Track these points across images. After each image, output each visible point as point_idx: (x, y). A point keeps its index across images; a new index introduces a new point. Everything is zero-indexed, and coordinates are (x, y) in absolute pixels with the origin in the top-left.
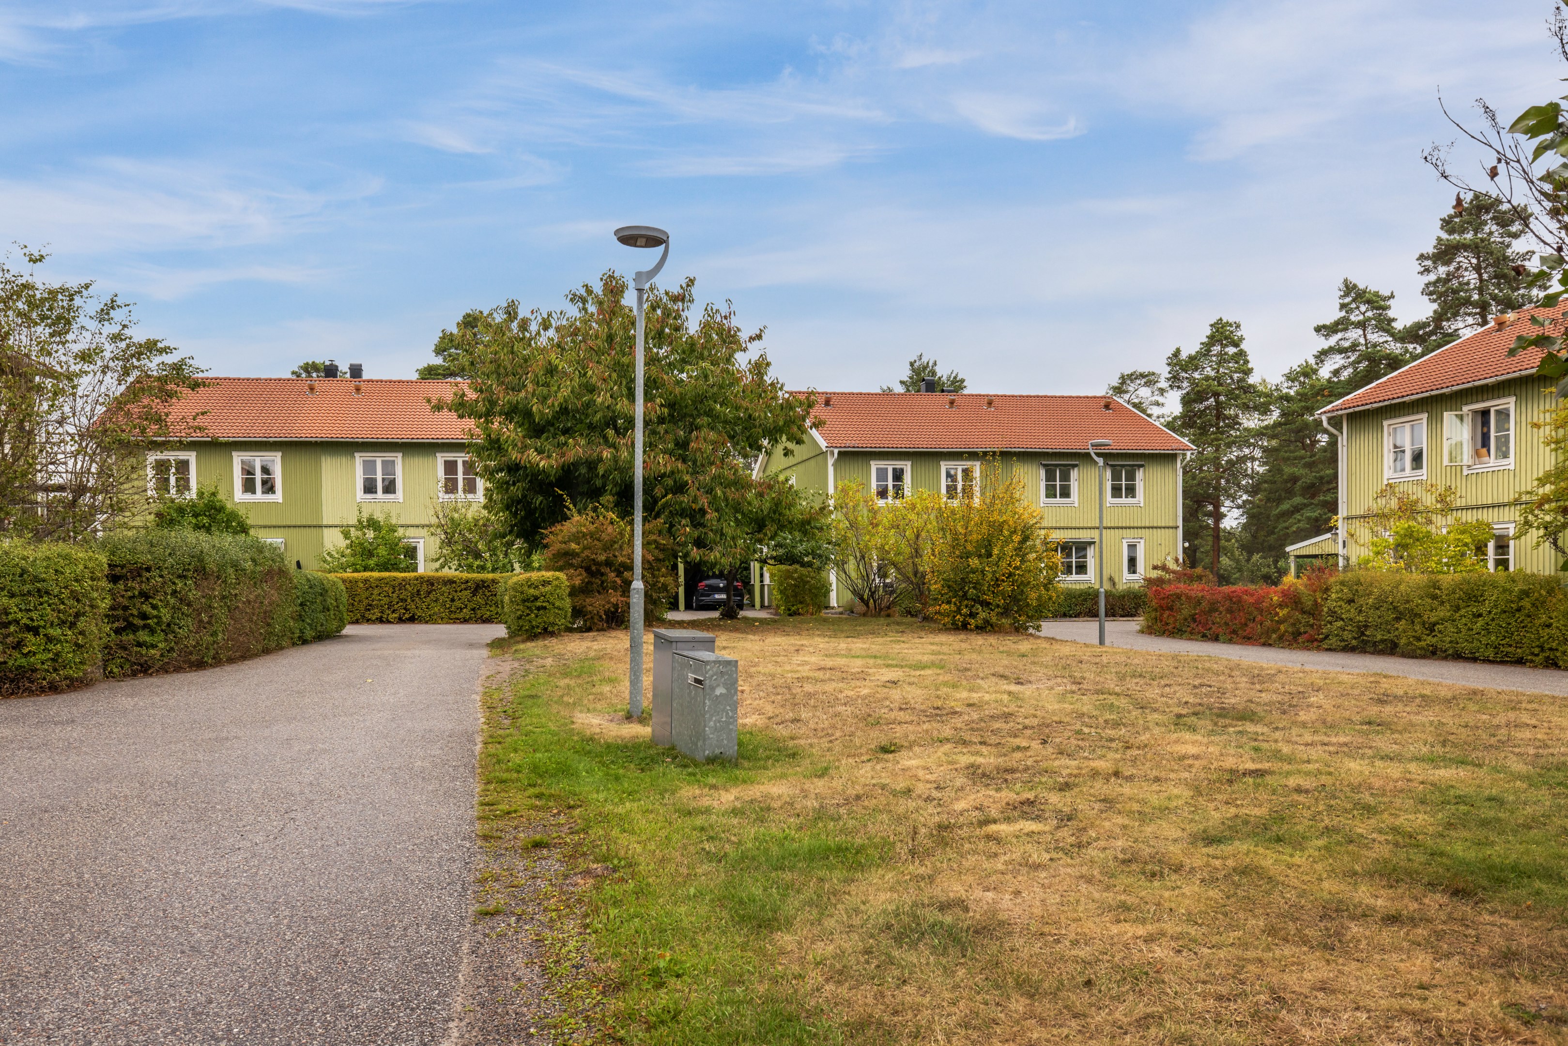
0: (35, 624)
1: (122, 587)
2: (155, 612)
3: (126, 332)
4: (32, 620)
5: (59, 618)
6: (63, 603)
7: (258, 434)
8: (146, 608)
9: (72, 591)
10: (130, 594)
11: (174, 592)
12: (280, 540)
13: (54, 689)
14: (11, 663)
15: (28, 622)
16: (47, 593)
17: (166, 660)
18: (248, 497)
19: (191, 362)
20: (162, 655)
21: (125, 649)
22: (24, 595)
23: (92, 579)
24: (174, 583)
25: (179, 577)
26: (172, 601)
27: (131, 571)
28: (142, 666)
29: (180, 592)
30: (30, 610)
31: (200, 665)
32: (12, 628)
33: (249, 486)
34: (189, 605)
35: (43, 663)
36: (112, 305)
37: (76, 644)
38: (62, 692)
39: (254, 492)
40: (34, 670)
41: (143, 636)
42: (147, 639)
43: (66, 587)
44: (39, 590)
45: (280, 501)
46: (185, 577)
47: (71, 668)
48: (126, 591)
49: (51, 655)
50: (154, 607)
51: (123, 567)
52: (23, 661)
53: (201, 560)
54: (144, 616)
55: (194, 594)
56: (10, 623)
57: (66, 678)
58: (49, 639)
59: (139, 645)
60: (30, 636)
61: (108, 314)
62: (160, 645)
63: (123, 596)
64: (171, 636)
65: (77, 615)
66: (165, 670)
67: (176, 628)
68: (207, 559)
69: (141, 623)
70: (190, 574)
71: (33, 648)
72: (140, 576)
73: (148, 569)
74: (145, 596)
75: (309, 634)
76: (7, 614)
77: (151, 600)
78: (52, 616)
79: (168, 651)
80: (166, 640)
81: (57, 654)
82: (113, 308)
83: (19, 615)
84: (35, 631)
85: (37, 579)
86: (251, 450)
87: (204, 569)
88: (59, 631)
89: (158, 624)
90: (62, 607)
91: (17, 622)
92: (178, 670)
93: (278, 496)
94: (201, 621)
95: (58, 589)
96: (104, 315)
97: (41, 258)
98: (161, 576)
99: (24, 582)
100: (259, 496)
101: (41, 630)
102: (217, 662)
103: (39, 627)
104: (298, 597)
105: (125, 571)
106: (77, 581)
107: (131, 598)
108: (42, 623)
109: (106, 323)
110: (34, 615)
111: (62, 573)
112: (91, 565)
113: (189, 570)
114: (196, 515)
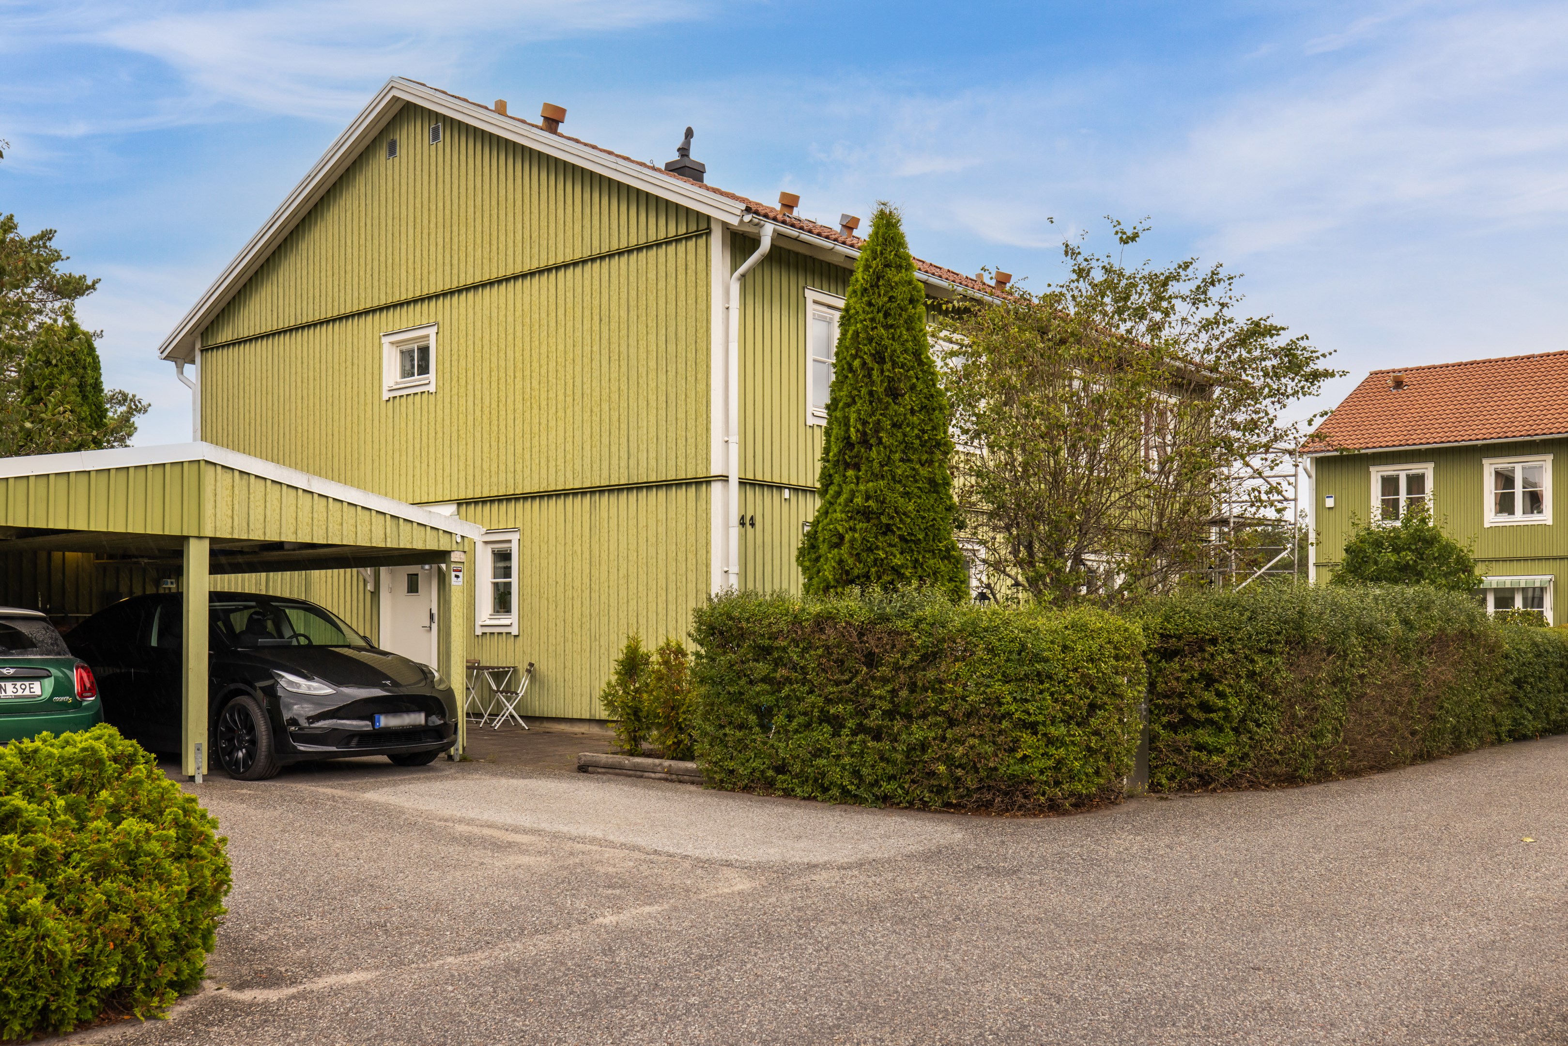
0: (1033, 719)
1: (1177, 666)
2: (1221, 703)
3: (1227, 313)
4: (1029, 714)
5: (1064, 712)
6: (1071, 692)
7: (1518, 433)
8: (1209, 696)
9: (1083, 676)
10: (1186, 676)
11: (1252, 675)
12: (1548, 577)
13: (1054, 808)
14: (1002, 769)
15: (1024, 717)
16: (1050, 677)
17: (1236, 771)
18: (1504, 519)
19: (1302, 343)
20: (1231, 763)
21: (1180, 753)
22: (1021, 679)
23: (1117, 658)
24: (1252, 661)
25: (1261, 651)
26: (1247, 687)
27: (1189, 644)
28: (1200, 776)
29: (1261, 674)
30: (1027, 701)
31: (1292, 780)
32: (1005, 724)
33: (1505, 504)
34: (1275, 692)
35: (1042, 772)
36: (1213, 280)
37: (1089, 749)
38: (1065, 813)
39: (1511, 512)
40: (1030, 782)
41: (1204, 736)
42: (1210, 740)
43: (1075, 670)
44: (1039, 674)
45: (1550, 522)
46: (1271, 652)
47: (1080, 780)
48: (1183, 671)
49: (1051, 763)
50: (1220, 695)
51: (1179, 638)
52: (1016, 769)
53: (1299, 627)
54: (1205, 707)
55: (1284, 676)
56: (1003, 717)
57: (1072, 794)
58: (1051, 741)
59: (1200, 747)
60: (1026, 737)
61: (1205, 293)
62: (1227, 749)
63: (1177, 679)
64: (1244, 738)
65: (1093, 707)
66: (1233, 784)
67: (1251, 725)
68: (1309, 625)
69: (1202, 716)
70: (1277, 648)
71: (1029, 752)
72: (1202, 650)
73: (1214, 641)
74: (1209, 680)
75: (1530, 724)
76: (1000, 704)
77: (1216, 685)
78: (1054, 709)
79: (1242, 759)
80: (1237, 743)
81: (1060, 762)
82: (1213, 283)
83: (1013, 708)
84: (1033, 728)
85: (1038, 658)
86: (1508, 455)
87: (1303, 638)
88: (1063, 730)
89: (1226, 718)
90: (1068, 697)
91: (1008, 715)
92: (1254, 786)
93: (1546, 517)
94: (1294, 716)
95: (1064, 671)
96: (1199, 297)
97: (1134, 238)
98: (1232, 651)
99: (1021, 663)
100: (1519, 517)
101: (1041, 727)
102: (1322, 775)
103: (1037, 723)
104: (1508, 671)
105: (1181, 643)
106: (1092, 660)
107: (1189, 682)
108: (1041, 718)
109: (1201, 305)
110: (1031, 708)
111: (1073, 650)
112: (1116, 637)
113: (1277, 642)
114: (1396, 550)
